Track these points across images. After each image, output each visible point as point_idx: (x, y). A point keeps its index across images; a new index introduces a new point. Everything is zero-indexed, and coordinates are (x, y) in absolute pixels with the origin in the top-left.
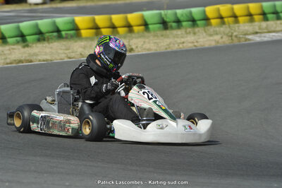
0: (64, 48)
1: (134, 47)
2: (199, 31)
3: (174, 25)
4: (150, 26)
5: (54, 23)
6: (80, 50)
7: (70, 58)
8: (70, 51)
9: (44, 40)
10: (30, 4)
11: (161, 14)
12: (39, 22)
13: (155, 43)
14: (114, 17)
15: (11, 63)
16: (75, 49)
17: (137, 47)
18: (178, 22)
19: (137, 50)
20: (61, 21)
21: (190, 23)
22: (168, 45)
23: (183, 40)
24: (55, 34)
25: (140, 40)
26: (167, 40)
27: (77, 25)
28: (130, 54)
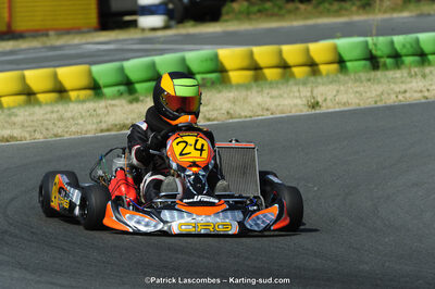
1: (320, 99)
2: (431, 72)
3: (389, 61)
4: (349, 64)
5: (183, 61)
6: (227, 106)
7: (209, 120)
8: (210, 108)
10: (143, 30)
11: (367, 42)
12: (158, 59)
13: (357, 92)
14: (286, 49)
15: (108, 130)
16: (218, 103)
17: (325, 100)
18: (396, 56)
19: (324, 104)
20: (195, 57)
21: (417, 58)
22: (377, 96)
23: (404, 87)
25: (330, 87)
26: (376, 87)
27: (222, 63)
28: (313, 112)
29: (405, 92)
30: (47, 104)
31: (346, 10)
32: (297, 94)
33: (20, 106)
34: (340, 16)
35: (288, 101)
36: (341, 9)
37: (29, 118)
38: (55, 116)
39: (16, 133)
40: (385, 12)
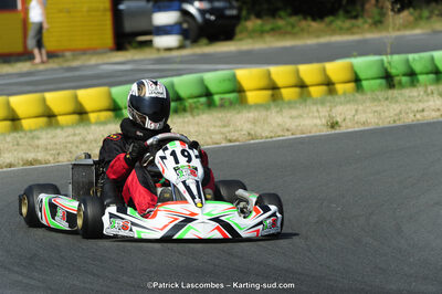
0: (218, 123)
1: (339, 119)
3: (405, 79)
4: (364, 83)
5: (202, 81)
6: (247, 127)
7: (230, 141)
8: (231, 128)
9: (184, 110)
10: (158, 50)
11: (382, 61)
12: (176, 80)
13: (375, 112)
14: (303, 68)
17: (345, 119)
18: (412, 74)
19: (343, 124)
20: (214, 78)
21: (432, 76)
23: (421, 106)
24: (203, 100)
25: (348, 106)
26: (395, 106)
27: (239, 83)
28: (333, 132)
29: (423, 110)
30: (68, 126)
31: (358, 27)
32: (316, 114)
33: (41, 128)
34: (353, 33)
35: (308, 121)
36: (353, 26)
37: (52, 141)
38: (77, 138)
39: (40, 156)
40: (399, 30)
